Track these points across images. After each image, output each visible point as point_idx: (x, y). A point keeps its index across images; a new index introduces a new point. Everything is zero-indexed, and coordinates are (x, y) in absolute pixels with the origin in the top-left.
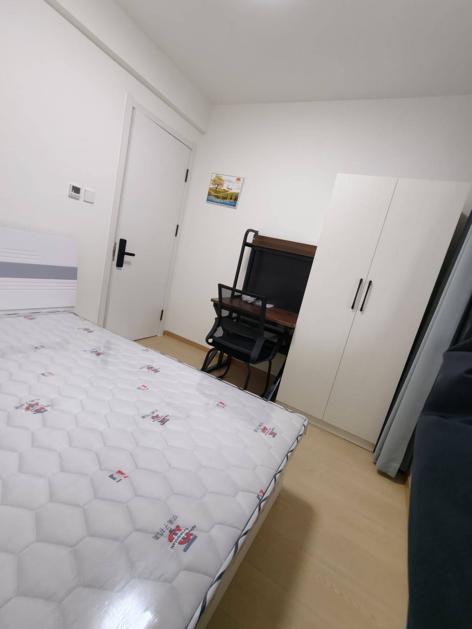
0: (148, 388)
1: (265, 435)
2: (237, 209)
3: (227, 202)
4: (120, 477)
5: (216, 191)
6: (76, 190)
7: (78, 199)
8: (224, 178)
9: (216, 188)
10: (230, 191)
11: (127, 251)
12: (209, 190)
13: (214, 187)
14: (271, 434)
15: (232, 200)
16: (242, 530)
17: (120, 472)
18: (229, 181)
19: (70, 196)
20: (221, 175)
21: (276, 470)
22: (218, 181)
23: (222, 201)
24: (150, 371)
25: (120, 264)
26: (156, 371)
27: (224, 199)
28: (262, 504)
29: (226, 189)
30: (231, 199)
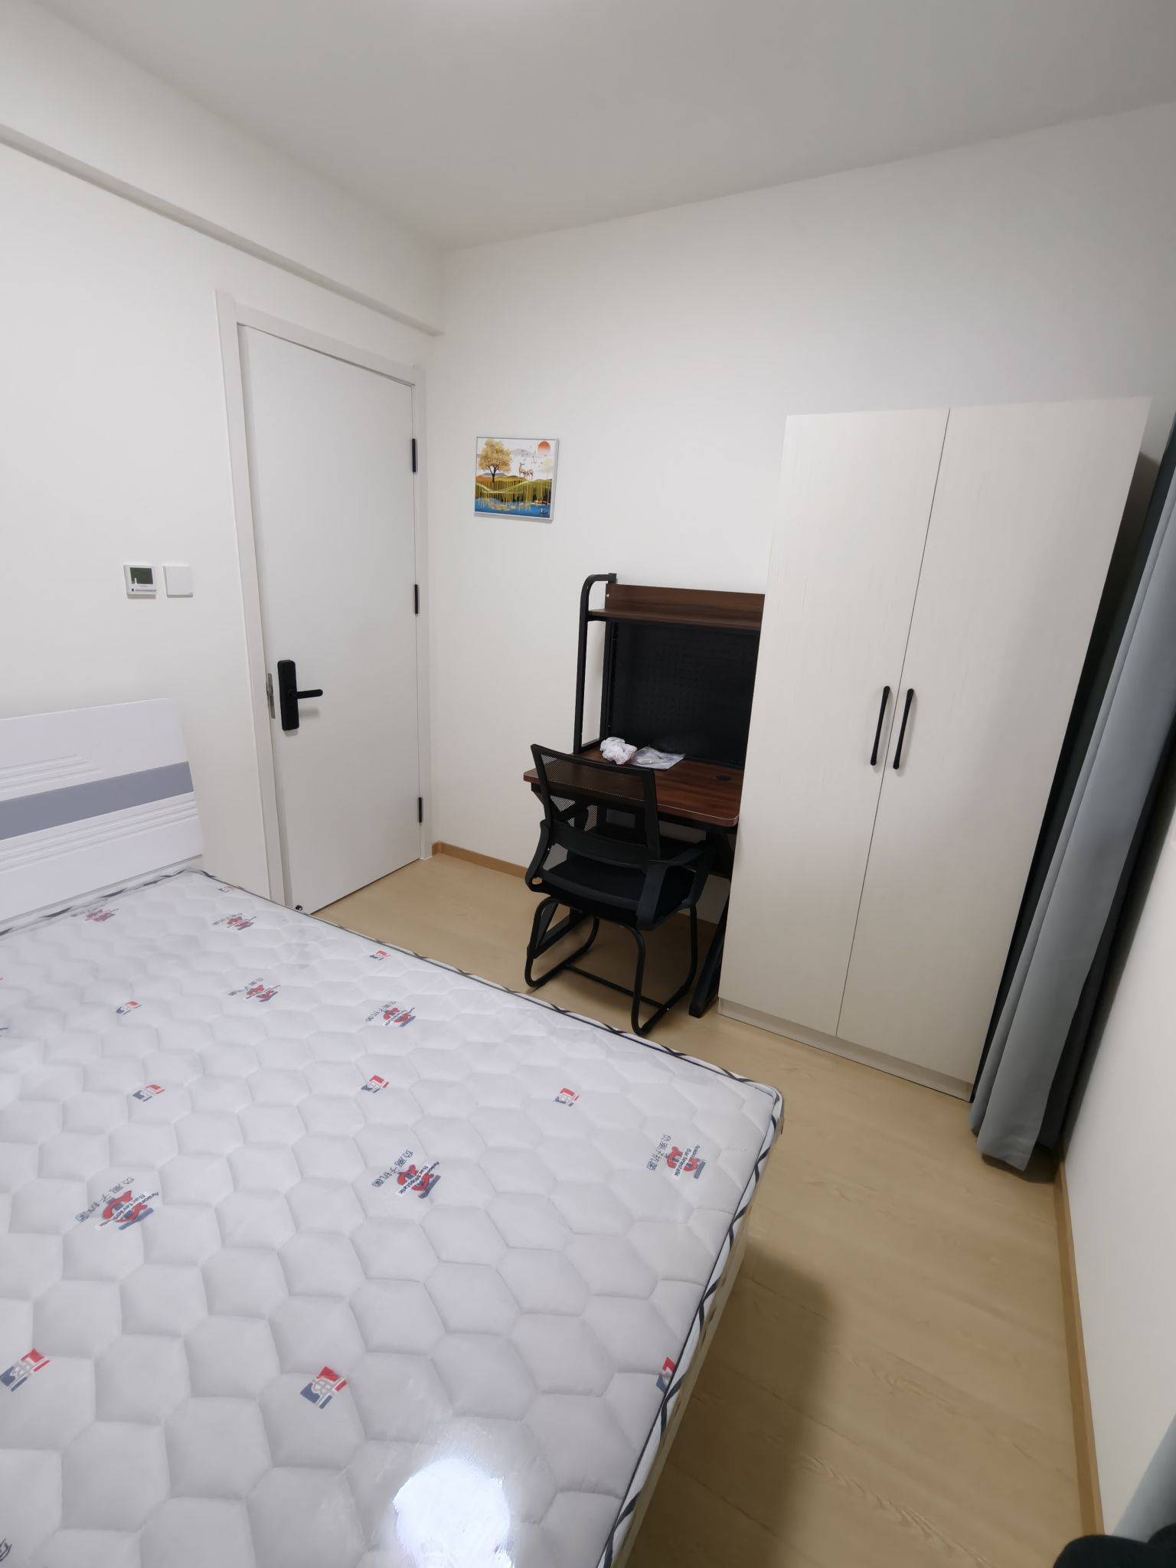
0: (388, 1083)
1: (676, 1174)
2: (553, 522)
3: (526, 510)
4: (329, 1390)
5: (495, 484)
6: (142, 576)
7: (153, 597)
8: (507, 446)
9: (494, 475)
10: (529, 479)
11: (301, 687)
12: (477, 481)
13: (486, 474)
14: (689, 1168)
15: (537, 501)
16: (623, 1495)
17: (328, 1373)
18: (523, 453)
19: (130, 596)
20: (498, 440)
21: (704, 1281)
22: (493, 458)
23: (513, 507)
24: (392, 1023)
25: (290, 721)
26: (405, 1019)
27: (518, 501)
28: (670, 1405)
29: (518, 474)
30: (534, 498)
